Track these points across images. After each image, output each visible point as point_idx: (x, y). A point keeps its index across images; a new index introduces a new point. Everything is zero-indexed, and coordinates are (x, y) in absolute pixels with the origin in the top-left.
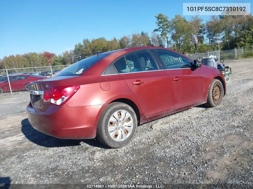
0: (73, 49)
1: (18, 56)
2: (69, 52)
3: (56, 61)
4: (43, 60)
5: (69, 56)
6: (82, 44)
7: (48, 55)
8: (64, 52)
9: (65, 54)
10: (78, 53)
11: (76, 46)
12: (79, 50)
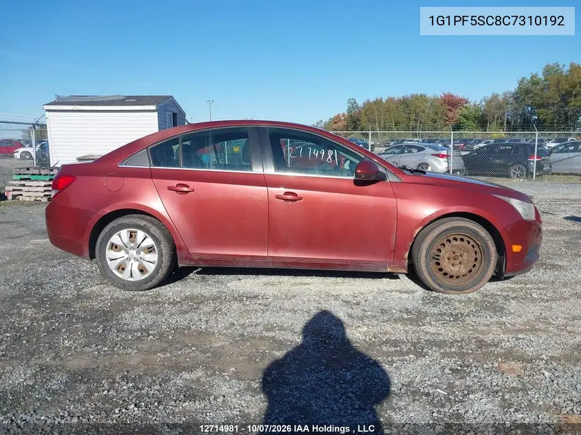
0: (513, 90)
1: (390, 100)
2: (500, 98)
3: (465, 117)
4: (437, 113)
5: (500, 107)
6: (541, 76)
7: (452, 103)
8: (489, 96)
9: (489, 103)
10: (524, 100)
11: (522, 82)
12: (527, 92)
